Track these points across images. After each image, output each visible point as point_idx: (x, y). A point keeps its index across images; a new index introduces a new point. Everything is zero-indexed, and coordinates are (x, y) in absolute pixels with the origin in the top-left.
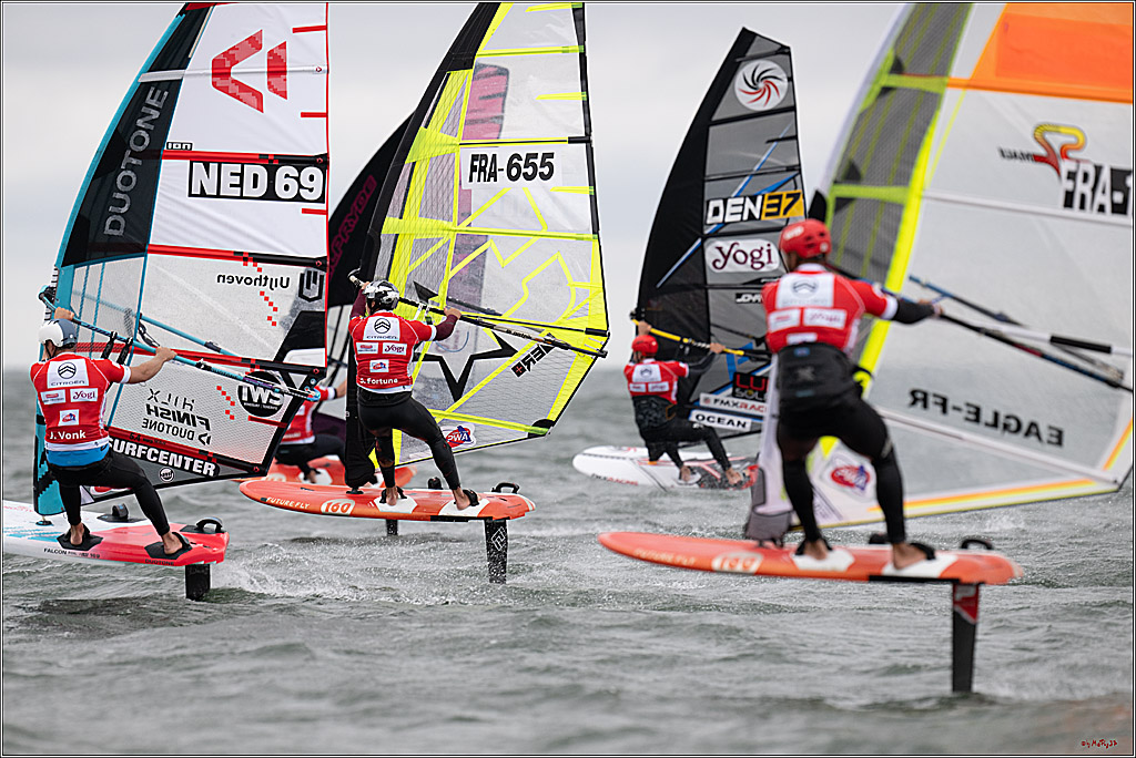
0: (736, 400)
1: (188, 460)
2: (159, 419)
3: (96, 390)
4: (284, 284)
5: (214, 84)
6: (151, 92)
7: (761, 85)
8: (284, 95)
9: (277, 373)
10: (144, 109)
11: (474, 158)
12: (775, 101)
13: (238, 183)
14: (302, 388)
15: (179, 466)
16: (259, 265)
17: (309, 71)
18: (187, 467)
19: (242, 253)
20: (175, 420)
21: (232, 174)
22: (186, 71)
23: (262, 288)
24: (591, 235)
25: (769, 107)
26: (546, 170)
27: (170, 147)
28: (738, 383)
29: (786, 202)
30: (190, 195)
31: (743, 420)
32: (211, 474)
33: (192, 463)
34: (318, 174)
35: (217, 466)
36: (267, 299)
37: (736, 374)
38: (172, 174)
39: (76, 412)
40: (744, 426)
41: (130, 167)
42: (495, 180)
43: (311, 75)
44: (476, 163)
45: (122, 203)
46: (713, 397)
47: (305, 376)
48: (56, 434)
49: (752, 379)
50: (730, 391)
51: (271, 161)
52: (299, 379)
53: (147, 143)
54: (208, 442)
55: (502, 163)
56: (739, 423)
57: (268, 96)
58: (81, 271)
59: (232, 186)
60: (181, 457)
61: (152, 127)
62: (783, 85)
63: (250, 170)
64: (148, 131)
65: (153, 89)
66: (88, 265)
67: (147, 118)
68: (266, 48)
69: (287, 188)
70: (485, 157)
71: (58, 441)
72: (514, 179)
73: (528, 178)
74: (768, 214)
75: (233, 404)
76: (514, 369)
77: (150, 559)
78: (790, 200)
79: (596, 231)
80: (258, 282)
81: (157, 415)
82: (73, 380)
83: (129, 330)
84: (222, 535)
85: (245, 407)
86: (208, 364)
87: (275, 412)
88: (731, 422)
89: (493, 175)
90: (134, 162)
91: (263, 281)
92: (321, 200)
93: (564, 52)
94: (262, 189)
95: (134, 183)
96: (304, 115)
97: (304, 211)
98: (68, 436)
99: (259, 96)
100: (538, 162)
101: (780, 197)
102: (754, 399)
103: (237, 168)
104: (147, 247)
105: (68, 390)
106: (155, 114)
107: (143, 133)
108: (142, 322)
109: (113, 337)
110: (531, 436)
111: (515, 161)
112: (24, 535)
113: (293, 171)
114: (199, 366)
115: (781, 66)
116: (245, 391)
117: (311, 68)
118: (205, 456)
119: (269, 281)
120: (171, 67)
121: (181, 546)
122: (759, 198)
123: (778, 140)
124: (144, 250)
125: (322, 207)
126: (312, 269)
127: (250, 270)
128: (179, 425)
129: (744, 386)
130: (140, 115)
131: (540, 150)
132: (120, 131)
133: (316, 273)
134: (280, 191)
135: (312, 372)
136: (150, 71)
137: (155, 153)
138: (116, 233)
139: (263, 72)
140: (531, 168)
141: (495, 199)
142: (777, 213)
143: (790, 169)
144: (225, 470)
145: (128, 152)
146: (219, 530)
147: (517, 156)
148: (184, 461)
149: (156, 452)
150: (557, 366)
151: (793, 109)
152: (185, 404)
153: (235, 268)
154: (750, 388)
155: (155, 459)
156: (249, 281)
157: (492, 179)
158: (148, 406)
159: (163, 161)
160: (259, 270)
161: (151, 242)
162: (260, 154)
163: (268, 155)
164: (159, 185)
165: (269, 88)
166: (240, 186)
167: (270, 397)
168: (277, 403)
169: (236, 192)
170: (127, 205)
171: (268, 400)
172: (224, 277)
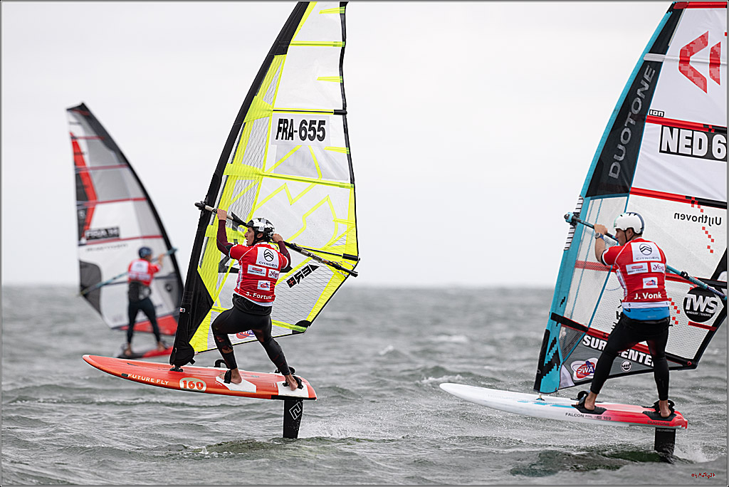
1: (642, 355)
4: (718, 222)
5: (680, 68)
6: (647, 69)
8: (718, 81)
10: (642, 81)
11: (281, 121)
13: (690, 145)
15: (635, 360)
16: (702, 207)
18: (641, 361)
19: (691, 197)
21: (687, 138)
22: (666, 56)
23: (704, 225)
24: (350, 185)
26: (321, 133)
27: (651, 113)
30: (661, 151)
33: (644, 358)
36: (707, 232)
38: (651, 134)
39: (656, 279)
41: (629, 125)
42: (292, 139)
44: (282, 125)
45: (621, 153)
48: (640, 295)
51: (710, 130)
53: (640, 108)
55: (296, 127)
57: (710, 81)
59: (686, 146)
60: (637, 352)
61: (644, 96)
63: (698, 135)
64: (641, 99)
65: (648, 66)
67: (643, 89)
68: (710, 45)
69: (719, 151)
70: (286, 121)
71: (642, 300)
72: (303, 139)
73: (312, 139)
75: (678, 312)
76: (288, 282)
77: (651, 421)
79: (352, 181)
80: (701, 219)
82: (651, 256)
85: (687, 314)
87: (709, 318)
89: (291, 135)
90: (632, 122)
91: (704, 219)
93: (334, 45)
94: (704, 152)
95: (629, 139)
98: (651, 296)
99: (704, 80)
100: (316, 126)
104: (630, 189)
105: (649, 263)
106: (647, 87)
107: (639, 101)
110: (295, 332)
111: (304, 125)
113: (723, 138)
116: (689, 302)
119: (708, 219)
120: (659, 51)
124: (628, 192)
127: (695, 210)
130: (640, 86)
131: (318, 117)
134: (715, 153)
136: (650, 52)
137: (642, 118)
138: (616, 176)
139: (707, 63)
140: (312, 131)
141: (292, 153)
145: (630, 114)
147: (304, 122)
148: (639, 356)
150: (319, 281)
153: (686, 208)
156: (695, 219)
157: (290, 138)
158: (617, 312)
159: (646, 124)
160: (702, 211)
161: (633, 186)
162: (704, 124)
163: (708, 125)
164: (643, 142)
165: (710, 75)
166: (691, 147)
167: (707, 306)
168: (711, 311)
169: (688, 151)
170: (623, 155)
171: (705, 309)
172: (679, 214)
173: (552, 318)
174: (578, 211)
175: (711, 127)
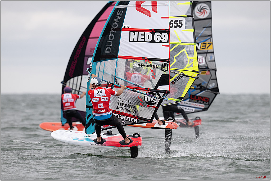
0: (190, 103)
1: (130, 118)
2: (121, 106)
3: (108, 98)
4: (157, 67)
5: (136, 9)
6: (118, 11)
7: (202, 11)
8: (156, 12)
9: (155, 92)
10: (116, 16)
12: (206, 16)
14: (163, 97)
15: (127, 120)
16: (150, 61)
17: (164, 5)
18: (129, 120)
19: (145, 58)
20: (126, 106)
21: (142, 35)
22: (128, 5)
23: (151, 68)
24: (194, 43)
25: (204, 17)
26: (180, 25)
27: (124, 27)
28: (191, 98)
29: (207, 45)
30: (130, 41)
31: (192, 108)
32: (136, 122)
33: (131, 119)
34: (166, 34)
35: (138, 120)
36: (152, 71)
37: (191, 95)
38: (124, 35)
39: (102, 104)
40: (192, 110)
41: (113, 33)
43: (164, 6)
45: (110, 44)
46: (183, 102)
47: (164, 93)
48: (97, 111)
49: (195, 97)
50: (189, 100)
51: (153, 31)
52: (162, 94)
53: (117, 26)
54: (135, 113)
56: (191, 109)
57: (152, 12)
58: (98, 63)
59: (142, 38)
60: (127, 117)
61: (119, 22)
62: (208, 11)
63: (147, 34)
64: (117, 23)
65: (119, 10)
66: (101, 62)
67: (117, 19)
69: (157, 39)
71: (98, 113)
73: (176, 27)
74: (202, 49)
75: (142, 102)
77: (121, 145)
78: (209, 45)
80: (149, 66)
81: (121, 105)
82: (101, 95)
83: (112, 80)
84: (140, 138)
85: (146, 103)
86: (136, 90)
87: (155, 104)
88: (189, 109)
90: (114, 32)
91: (151, 66)
92: (167, 42)
94: (150, 39)
95: (113, 38)
96: (162, 18)
97: (163, 46)
98: (101, 111)
99: (149, 12)
101: (206, 44)
102: (196, 102)
103: (143, 33)
105: (100, 98)
106: (120, 18)
107: (116, 23)
108: (116, 78)
109: (108, 82)
111: (171, 22)
112: (84, 140)
113: (159, 34)
114: (133, 90)
115: (208, 5)
116: (146, 98)
117: (164, 4)
118: (134, 117)
119: (153, 66)
120: (124, 4)
121: (130, 141)
122: (200, 44)
123: (206, 27)
124: (117, 57)
125: (168, 44)
126: (165, 62)
127: (147, 63)
128: (127, 108)
129: (193, 99)
130: (115, 18)
131: (179, 19)
132: (110, 23)
133: (166, 63)
134: (156, 40)
136: (118, 5)
137: (120, 29)
138: (108, 52)
139: (150, 5)
142: (205, 48)
143: (209, 36)
144: (140, 121)
145: (112, 29)
146: (139, 136)
148: (128, 118)
149: (120, 116)
151: (211, 18)
152: (129, 102)
154: (194, 99)
155: (120, 118)
156: (147, 66)
158: (118, 102)
159: (122, 31)
160: (150, 63)
161: (118, 55)
162: (150, 29)
163: (152, 29)
164: (121, 38)
165: (152, 10)
166: (144, 38)
167: (153, 99)
168: (155, 101)
169: (143, 40)
170: (112, 44)
171: (153, 100)
172: (140, 65)
173: (86, 107)
174: (91, 67)
175: (153, 30)
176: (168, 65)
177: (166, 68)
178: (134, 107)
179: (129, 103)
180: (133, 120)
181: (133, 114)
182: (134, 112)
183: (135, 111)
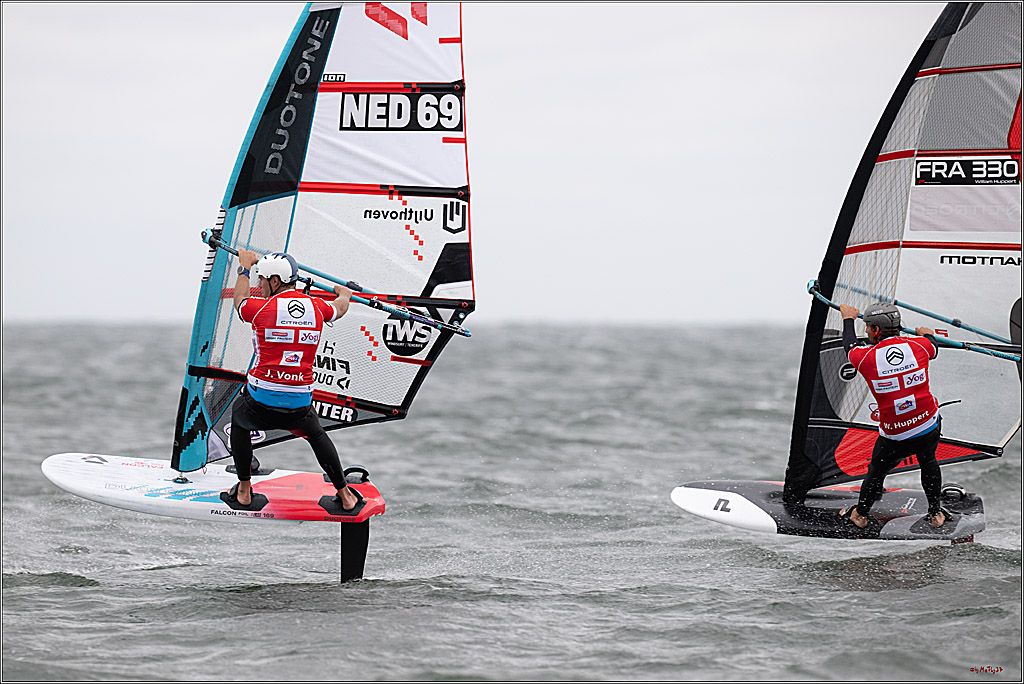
1: (326, 406)
4: (429, 217)
5: (367, 11)
6: (317, 22)
8: (425, 21)
9: (424, 309)
10: (310, 39)
13: (384, 114)
14: (451, 322)
16: (405, 198)
18: (324, 414)
19: (387, 186)
21: (379, 105)
23: (407, 222)
27: (326, 79)
30: (342, 128)
32: (349, 419)
33: (330, 409)
34: (455, 100)
35: (355, 411)
36: (412, 233)
38: (326, 105)
41: (293, 101)
45: (282, 139)
47: (453, 310)
48: (273, 373)
51: (414, 90)
52: (446, 314)
53: (308, 76)
54: (347, 387)
57: (412, 22)
59: (379, 117)
60: (319, 403)
61: (314, 59)
63: (396, 99)
64: (310, 63)
65: (319, 18)
66: (244, 207)
67: (312, 50)
69: (428, 117)
75: (376, 344)
77: (329, 516)
80: (403, 215)
82: (302, 320)
85: (389, 347)
87: (420, 349)
90: (296, 96)
91: (408, 214)
92: (459, 128)
94: (405, 120)
95: (294, 118)
96: (442, 41)
97: (446, 140)
99: (404, 22)
103: (383, 99)
104: (299, 185)
105: (297, 330)
106: (317, 45)
107: (307, 66)
113: (433, 99)
114: (372, 303)
116: (390, 330)
118: (342, 401)
119: (413, 214)
125: (460, 135)
126: (455, 200)
127: (395, 204)
130: (305, 47)
132: (289, 63)
133: (458, 204)
134: (422, 121)
135: (460, 306)
137: (311, 89)
138: (276, 171)
144: (363, 414)
145: (293, 86)
146: (364, 479)
152: (326, 347)
153: (382, 202)
156: (394, 215)
159: (319, 94)
160: (405, 203)
161: (302, 180)
162: (404, 83)
163: (411, 84)
164: (314, 119)
165: (413, 14)
166: (386, 116)
168: (423, 340)
169: (382, 123)
170: (286, 142)
171: (414, 337)
172: (370, 212)
173: (189, 374)
174: (220, 227)
175: (413, 86)
176: (464, 207)
177: (458, 219)
178: (342, 367)
179: (329, 351)
180: (338, 412)
181: (339, 391)
182: (343, 383)
183: (345, 379)
